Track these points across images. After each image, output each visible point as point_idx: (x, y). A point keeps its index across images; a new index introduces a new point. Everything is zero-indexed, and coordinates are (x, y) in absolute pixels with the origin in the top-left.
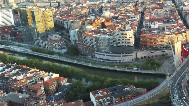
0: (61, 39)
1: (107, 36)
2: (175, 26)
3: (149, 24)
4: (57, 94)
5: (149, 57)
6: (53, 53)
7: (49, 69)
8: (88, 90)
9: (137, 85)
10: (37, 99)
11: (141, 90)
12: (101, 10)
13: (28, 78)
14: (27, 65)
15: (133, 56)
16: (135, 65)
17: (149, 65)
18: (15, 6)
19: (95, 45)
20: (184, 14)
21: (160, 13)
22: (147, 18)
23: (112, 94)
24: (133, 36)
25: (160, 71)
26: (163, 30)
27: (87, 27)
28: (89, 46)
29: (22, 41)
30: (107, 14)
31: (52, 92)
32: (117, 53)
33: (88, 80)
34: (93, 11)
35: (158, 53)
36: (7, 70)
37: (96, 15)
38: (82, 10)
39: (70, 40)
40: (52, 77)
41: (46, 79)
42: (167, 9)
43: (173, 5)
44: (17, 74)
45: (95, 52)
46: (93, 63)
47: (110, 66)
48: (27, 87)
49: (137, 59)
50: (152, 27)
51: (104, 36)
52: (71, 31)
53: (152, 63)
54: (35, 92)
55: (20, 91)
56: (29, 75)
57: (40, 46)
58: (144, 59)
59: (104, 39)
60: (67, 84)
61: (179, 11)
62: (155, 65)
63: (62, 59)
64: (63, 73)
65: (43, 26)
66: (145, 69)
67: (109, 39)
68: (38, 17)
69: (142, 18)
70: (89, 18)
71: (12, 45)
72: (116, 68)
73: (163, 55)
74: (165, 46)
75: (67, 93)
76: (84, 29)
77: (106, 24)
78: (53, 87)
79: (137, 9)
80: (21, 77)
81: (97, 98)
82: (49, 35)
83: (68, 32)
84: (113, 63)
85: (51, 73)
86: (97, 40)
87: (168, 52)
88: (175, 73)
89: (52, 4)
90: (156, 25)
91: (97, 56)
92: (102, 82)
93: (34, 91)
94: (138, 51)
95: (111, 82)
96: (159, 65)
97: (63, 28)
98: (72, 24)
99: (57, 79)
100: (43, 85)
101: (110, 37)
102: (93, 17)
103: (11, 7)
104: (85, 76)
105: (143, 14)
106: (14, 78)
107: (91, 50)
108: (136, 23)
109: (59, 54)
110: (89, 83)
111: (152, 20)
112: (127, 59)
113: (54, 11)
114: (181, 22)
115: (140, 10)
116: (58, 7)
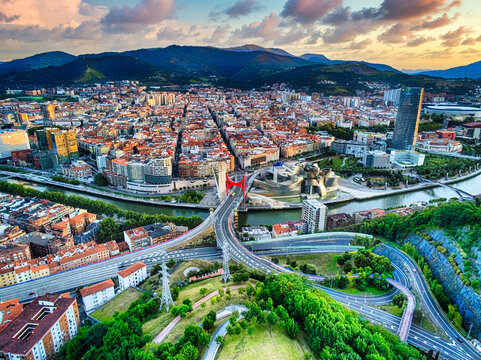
0: (87, 167)
1: (141, 164)
2: (218, 152)
3: (188, 148)
4: (85, 233)
5: (188, 188)
6: (77, 183)
7: (74, 204)
8: (122, 228)
9: (178, 223)
10: (63, 240)
11: (182, 228)
12: (132, 131)
13: (51, 215)
14: (49, 198)
15: (171, 187)
16: (173, 197)
17: (190, 197)
18: (30, 125)
19: (126, 174)
20: (227, 136)
21: (200, 135)
22: (186, 141)
23: (149, 234)
24: (170, 164)
25: (202, 204)
26: (205, 156)
27: (117, 152)
28: (120, 175)
29: (40, 168)
30: (140, 136)
31: (79, 230)
32: (153, 183)
33: (120, 215)
34: (122, 131)
35: (200, 183)
36: (26, 205)
37: (127, 138)
38: (110, 130)
39: (96, 167)
40: (79, 213)
41: (71, 216)
42: (208, 130)
43: (215, 125)
44: (37, 210)
45: (127, 182)
46: (125, 195)
47: (145, 198)
48: (50, 225)
49: (175, 190)
50: (192, 152)
52: (99, 158)
53: (192, 195)
54: (60, 231)
55: (43, 231)
56: (52, 211)
57: (61, 174)
58: (183, 189)
59: (137, 166)
60: (97, 221)
61: (221, 131)
62: (196, 198)
63: (89, 190)
64: (92, 208)
65: (65, 151)
66: (185, 201)
67: (143, 167)
68: (59, 140)
69: (180, 140)
70: (118, 141)
71: (29, 172)
72: (152, 201)
73: (205, 185)
74: (208, 174)
75: (98, 233)
76: (113, 154)
77: (139, 149)
78: (80, 225)
79: (173, 129)
80: (43, 213)
81: (132, 239)
82: (72, 162)
83: (94, 157)
84: (147, 195)
85: (77, 209)
86: (129, 168)
87: (210, 181)
88: (219, 208)
89: (74, 123)
90: (196, 150)
91: (129, 186)
92: (137, 218)
93: (58, 230)
94: (176, 180)
95: (148, 219)
96: (200, 198)
97: (88, 153)
98: (98, 148)
99: (85, 215)
100: (68, 224)
101: (144, 165)
102: (123, 140)
103: (24, 127)
104: (116, 212)
105: (180, 135)
106: (35, 214)
107: (123, 180)
108: (173, 147)
109: (85, 184)
110: (123, 220)
111: (192, 143)
112: (164, 189)
113: (77, 131)
114: (224, 146)
115: (177, 131)
116: (81, 126)
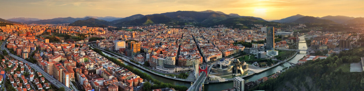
0: (142, 58)
1: (163, 59)
2: (195, 55)
3: (183, 53)
4: (138, 87)
5: (182, 71)
6: (138, 64)
7: (136, 73)
8: (152, 88)
9: (176, 89)
10: (130, 88)
12: (161, 44)
13: (127, 76)
14: (128, 69)
15: (174, 70)
16: (175, 75)
17: (182, 76)
18: (127, 40)
19: (157, 63)
20: (200, 48)
21: (188, 47)
22: (182, 50)
24: (175, 60)
25: (188, 80)
26: (190, 56)
27: (154, 53)
28: (154, 63)
29: (127, 56)
30: (163, 46)
31: (136, 85)
32: (167, 68)
33: (152, 81)
34: (157, 44)
35: (187, 69)
36: (120, 70)
37: (158, 47)
38: (152, 43)
39: (146, 58)
40: (137, 77)
41: (134, 78)
42: (191, 45)
43: (194, 42)
44: (123, 73)
45: (157, 66)
46: (155, 72)
47: (163, 74)
48: (126, 80)
49: (176, 72)
51: (161, 59)
53: (183, 75)
55: (124, 82)
56: (128, 74)
57: (133, 59)
58: (180, 72)
59: (161, 60)
60: (143, 82)
61: (197, 45)
62: (185, 76)
63: (142, 67)
64: (142, 76)
65: (136, 51)
66: (180, 78)
67: (163, 60)
68: (135, 46)
69: (179, 49)
70: (155, 48)
71: (123, 57)
72: (166, 76)
73: (189, 70)
74: (191, 65)
75: (142, 88)
76: (153, 54)
77: (163, 52)
78: (136, 83)
79: (177, 44)
80: (125, 75)
82: (138, 55)
83: (146, 54)
84: (164, 73)
85: (137, 76)
86: (158, 60)
87: (192, 69)
88: (195, 82)
89: (140, 40)
90: (186, 54)
91: (157, 68)
92: (159, 84)
93: (129, 83)
94: (177, 67)
95: (163, 85)
96: (187, 76)
97: (143, 52)
98: (147, 50)
99: (139, 79)
100: (133, 81)
101: (164, 59)
103: (125, 40)
104: (151, 79)
105: (180, 47)
106: (122, 74)
107: (155, 65)
108: (176, 52)
109: (141, 65)
111: (184, 50)
112: (171, 71)
113: (141, 43)
114: (198, 52)
116: (142, 41)
